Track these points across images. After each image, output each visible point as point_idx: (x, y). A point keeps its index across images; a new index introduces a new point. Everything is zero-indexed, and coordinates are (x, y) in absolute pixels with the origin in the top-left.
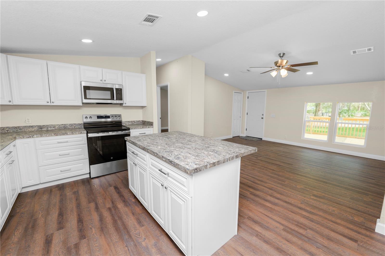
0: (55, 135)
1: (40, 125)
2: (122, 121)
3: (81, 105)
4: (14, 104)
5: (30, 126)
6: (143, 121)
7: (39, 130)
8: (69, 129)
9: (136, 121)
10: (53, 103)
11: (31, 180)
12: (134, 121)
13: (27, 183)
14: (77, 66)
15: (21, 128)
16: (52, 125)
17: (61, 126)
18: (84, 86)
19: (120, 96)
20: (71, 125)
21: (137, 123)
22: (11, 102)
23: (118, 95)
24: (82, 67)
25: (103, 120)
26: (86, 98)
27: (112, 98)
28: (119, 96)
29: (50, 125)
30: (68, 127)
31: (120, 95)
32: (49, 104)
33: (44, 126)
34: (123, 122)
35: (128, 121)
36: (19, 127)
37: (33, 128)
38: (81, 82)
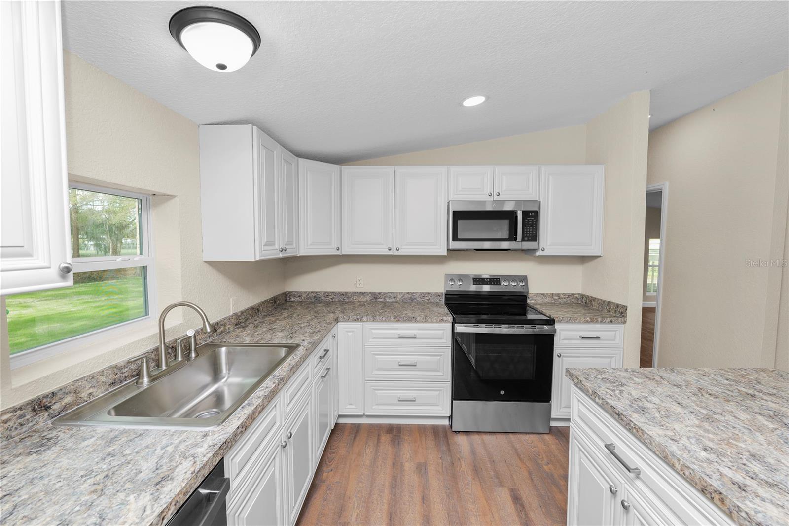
0: (396, 320)
1: (375, 292)
2: (528, 292)
3: (445, 253)
4: (344, 253)
5: (361, 292)
6: (582, 296)
7: (373, 301)
8: (419, 303)
9: (564, 294)
10: (397, 250)
11: (351, 404)
12: (558, 295)
13: (346, 409)
14: (443, 169)
15: (349, 295)
16: (391, 293)
17: (405, 295)
18: (454, 212)
19: (532, 232)
20: (423, 295)
21: (565, 300)
22: (339, 251)
23: (527, 229)
24: (454, 169)
25: (486, 288)
26: (455, 238)
27: (513, 237)
28: (530, 231)
29: (389, 292)
30: (418, 299)
31: (533, 229)
32: (391, 253)
33: (380, 293)
34: (530, 295)
35: (543, 294)
36: (346, 293)
37: (364, 296)
38: (449, 203)
